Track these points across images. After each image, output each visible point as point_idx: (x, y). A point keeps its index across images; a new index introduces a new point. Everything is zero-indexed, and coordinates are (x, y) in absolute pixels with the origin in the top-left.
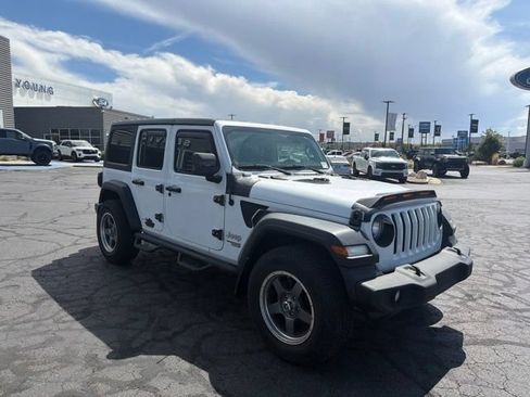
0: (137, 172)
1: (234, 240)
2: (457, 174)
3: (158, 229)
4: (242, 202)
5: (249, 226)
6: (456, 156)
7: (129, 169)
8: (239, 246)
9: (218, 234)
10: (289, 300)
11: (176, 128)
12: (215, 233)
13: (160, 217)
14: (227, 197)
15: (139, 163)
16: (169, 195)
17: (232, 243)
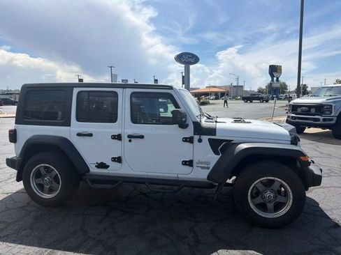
0: (76, 126)
1: (202, 165)
3: (115, 169)
4: (209, 140)
5: (217, 153)
7: (67, 123)
8: (208, 168)
9: (189, 163)
10: (269, 192)
11: (129, 91)
12: (185, 163)
13: (118, 160)
14: (196, 138)
15: (79, 119)
16: (130, 141)
17: (202, 168)
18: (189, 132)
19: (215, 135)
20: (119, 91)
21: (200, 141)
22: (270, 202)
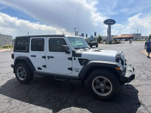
0: (31, 53)
1: (76, 70)
2: (95, 46)
3: (44, 70)
4: (79, 59)
5: (82, 65)
6: (94, 42)
7: (28, 52)
8: (78, 71)
9: (71, 69)
10: (102, 84)
11: (48, 38)
12: (69, 69)
13: (44, 66)
14: (73, 58)
15: (32, 50)
16: (49, 59)
17: (76, 71)
18: (70, 55)
19: (81, 57)
20: (45, 38)
21: (75, 59)
22: (103, 88)
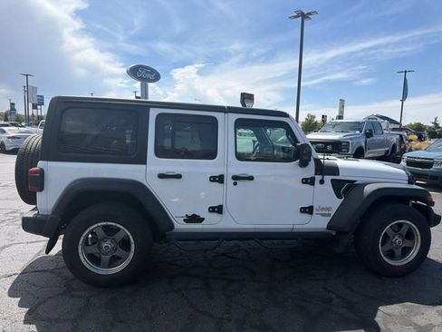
1: (324, 212)
4: (332, 180)
5: (339, 196)
8: (329, 215)
9: (308, 210)
11: (233, 117)
12: (303, 210)
13: (218, 210)
14: (318, 178)
16: (235, 184)
17: (322, 215)
18: (310, 171)
19: (338, 175)
20: (219, 116)
21: (322, 182)
